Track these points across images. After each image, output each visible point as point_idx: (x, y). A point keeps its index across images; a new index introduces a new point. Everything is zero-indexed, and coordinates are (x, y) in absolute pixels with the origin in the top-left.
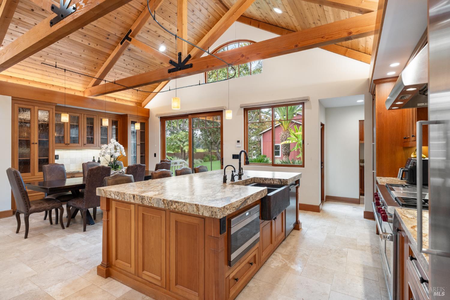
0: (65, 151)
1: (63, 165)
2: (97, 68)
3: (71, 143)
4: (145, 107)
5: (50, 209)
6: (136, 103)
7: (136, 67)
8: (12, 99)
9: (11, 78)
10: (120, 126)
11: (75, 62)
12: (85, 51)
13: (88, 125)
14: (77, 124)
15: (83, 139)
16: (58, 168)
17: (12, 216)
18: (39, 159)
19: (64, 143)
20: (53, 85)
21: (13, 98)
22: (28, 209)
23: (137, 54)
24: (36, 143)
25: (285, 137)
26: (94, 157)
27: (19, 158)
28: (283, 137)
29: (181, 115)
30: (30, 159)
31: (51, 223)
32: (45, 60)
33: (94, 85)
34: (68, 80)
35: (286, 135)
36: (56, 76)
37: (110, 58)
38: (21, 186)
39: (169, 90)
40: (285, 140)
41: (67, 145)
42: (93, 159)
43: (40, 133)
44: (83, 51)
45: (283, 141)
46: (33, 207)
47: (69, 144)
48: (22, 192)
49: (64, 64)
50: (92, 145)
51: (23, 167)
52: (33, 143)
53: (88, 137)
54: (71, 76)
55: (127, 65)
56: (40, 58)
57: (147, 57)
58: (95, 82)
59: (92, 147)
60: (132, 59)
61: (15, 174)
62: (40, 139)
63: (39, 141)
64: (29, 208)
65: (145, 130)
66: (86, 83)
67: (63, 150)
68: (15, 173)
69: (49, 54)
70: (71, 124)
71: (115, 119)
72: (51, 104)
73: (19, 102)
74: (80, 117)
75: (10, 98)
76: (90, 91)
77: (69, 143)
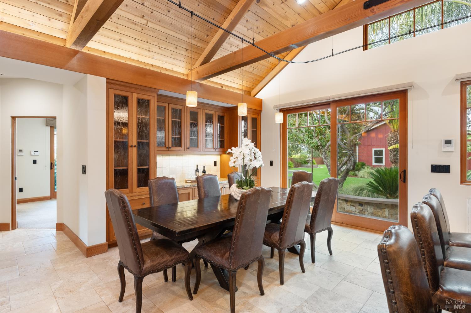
0: (163, 157)
1: (173, 179)
2: (209, 36)
3: (172, 146)
4: (257, 96)
5: (173, 266)
6: (245, 91)
7: (259, 33)
8: (107, 82)
9: (104, 53)
10: (227, 123)
11: (184, 27)
12: (200, 5)
13: (191, 122)
14: (179, 120)
15: (186, 141)
16: (168, 184)
17: (107, 251)
18: (138, 169)
19: (165, 146)
20: (153, 65)
21: (108, 80)
22: (140, 268)
23: (266, 9)
24: (135, 146)
25: (395, 139)
26: (197, 165)
27: (115, 167)
28: (393, 139)
29: (326, 102)
30: (127, 169)
31: (166, 279)
32: (148, 22)
33: (203, 63)
34: (172, 56)
35: (396, 137)
36: (157, 50)
37: (231, 17)
38: (129, 226)
39: (332, 54)
40: (395, 144)
41: (168, 149)
42: (196, 168)
43: (139, 132)
44: (197, 5)
45: (391, 145)
46: (148, 264)
47: (170, 148)
48: (132, 235)
49: (171, 30)
50: (196, 149)
51: (119, 180)
52: (132, 146)
53: (192, 139)
54: (176, 50)
55: (248, 29)
56: (142, 19)
57: (278, 14)
58: (205, 58)
59: (195, 152)
60: (258, 18)
61: (121, 203)
62: (139, 141)
63: (138, 143)
64: (142, 265)
65: (256, 129)
66: (192, 61)
67: (162, 156)
68: (121, 201)
69: (154, 12)
70: (172, 119)
71: (221, 114)
72: (153, 90)
73: (115, 87)
74: (183, 111)
75: (104, 79)
76: (197, 73)
77: (170, 146)
